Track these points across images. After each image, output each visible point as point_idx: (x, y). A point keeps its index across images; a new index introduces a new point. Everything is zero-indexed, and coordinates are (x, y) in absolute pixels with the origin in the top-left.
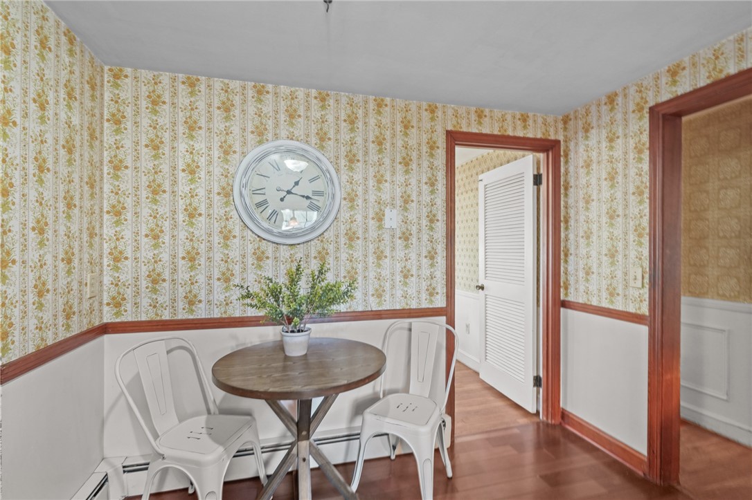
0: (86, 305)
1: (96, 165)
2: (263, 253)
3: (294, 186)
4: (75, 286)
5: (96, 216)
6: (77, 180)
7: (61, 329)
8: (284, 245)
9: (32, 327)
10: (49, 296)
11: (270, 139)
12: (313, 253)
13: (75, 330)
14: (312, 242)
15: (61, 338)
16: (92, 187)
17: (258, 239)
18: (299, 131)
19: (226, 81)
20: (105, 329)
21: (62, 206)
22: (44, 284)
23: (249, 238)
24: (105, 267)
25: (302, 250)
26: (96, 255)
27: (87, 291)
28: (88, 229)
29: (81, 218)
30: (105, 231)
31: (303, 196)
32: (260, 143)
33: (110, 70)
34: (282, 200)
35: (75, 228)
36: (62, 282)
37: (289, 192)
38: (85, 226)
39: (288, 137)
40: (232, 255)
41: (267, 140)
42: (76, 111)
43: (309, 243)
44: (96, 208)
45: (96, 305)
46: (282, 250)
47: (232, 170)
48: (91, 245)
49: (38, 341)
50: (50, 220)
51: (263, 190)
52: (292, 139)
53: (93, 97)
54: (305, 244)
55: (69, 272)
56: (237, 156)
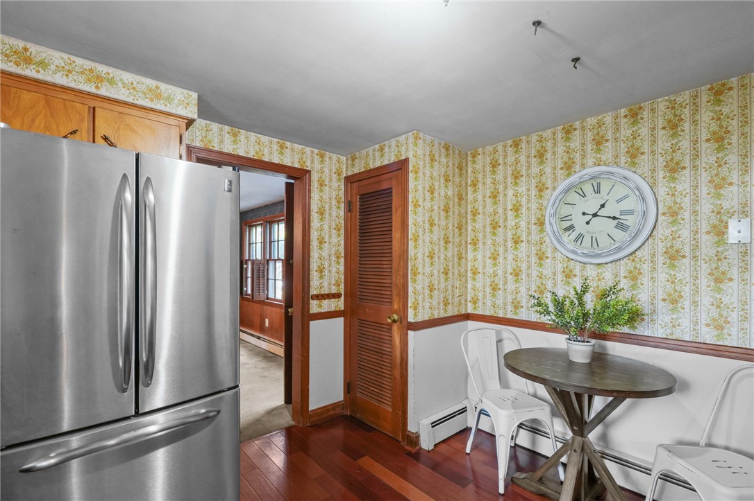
0: (456, 300)
1: (462, 216)
2: (571, 271)
3: (600, 209)
4: (450, 288)
5: (463, 247)
6: (451, 227)
7: (442, 311)
8: (591, 264)
9: (427, 307)
10: (435, 292)
11: (577, 170)
12: (623, 272)
13: (450, 314)
14: (622, 262)
15: (442, 316)
16: (460, 229)
17: (567, 259)
18: (607, 155)
19: (540, 133)
20: (467, 317)
21: (442, 243)
22: (433, 285)
23: (559, 258)
24: (469, 278)
25: (609, 270)
26: (463, 270)
27: (457, 292)
28: (458, 255)
29: (453, 248)
30: (469, 256)
31: (610, 217)
32: (569, 175)
33: (471, 154)
34: (588, 223)
35: (450, 255)
36: (442, 285)
37: (595, 215)
38: (456, 253)
39: (595, 164)
40: (545, 272)
41: (575, 172)
42: (450, 188)
43: (618, 263)
44: (463, 242)
45: (463, 301)
46: (589, 269)
47: (545, 203)
48: (459, 264)
49: (430, 315)
50: (436, 252)
51: (570, 217)
52: (599, 165)
53: (460, 175)
54: (614, 264)
55: (446, 280)
56: (548, 191)
